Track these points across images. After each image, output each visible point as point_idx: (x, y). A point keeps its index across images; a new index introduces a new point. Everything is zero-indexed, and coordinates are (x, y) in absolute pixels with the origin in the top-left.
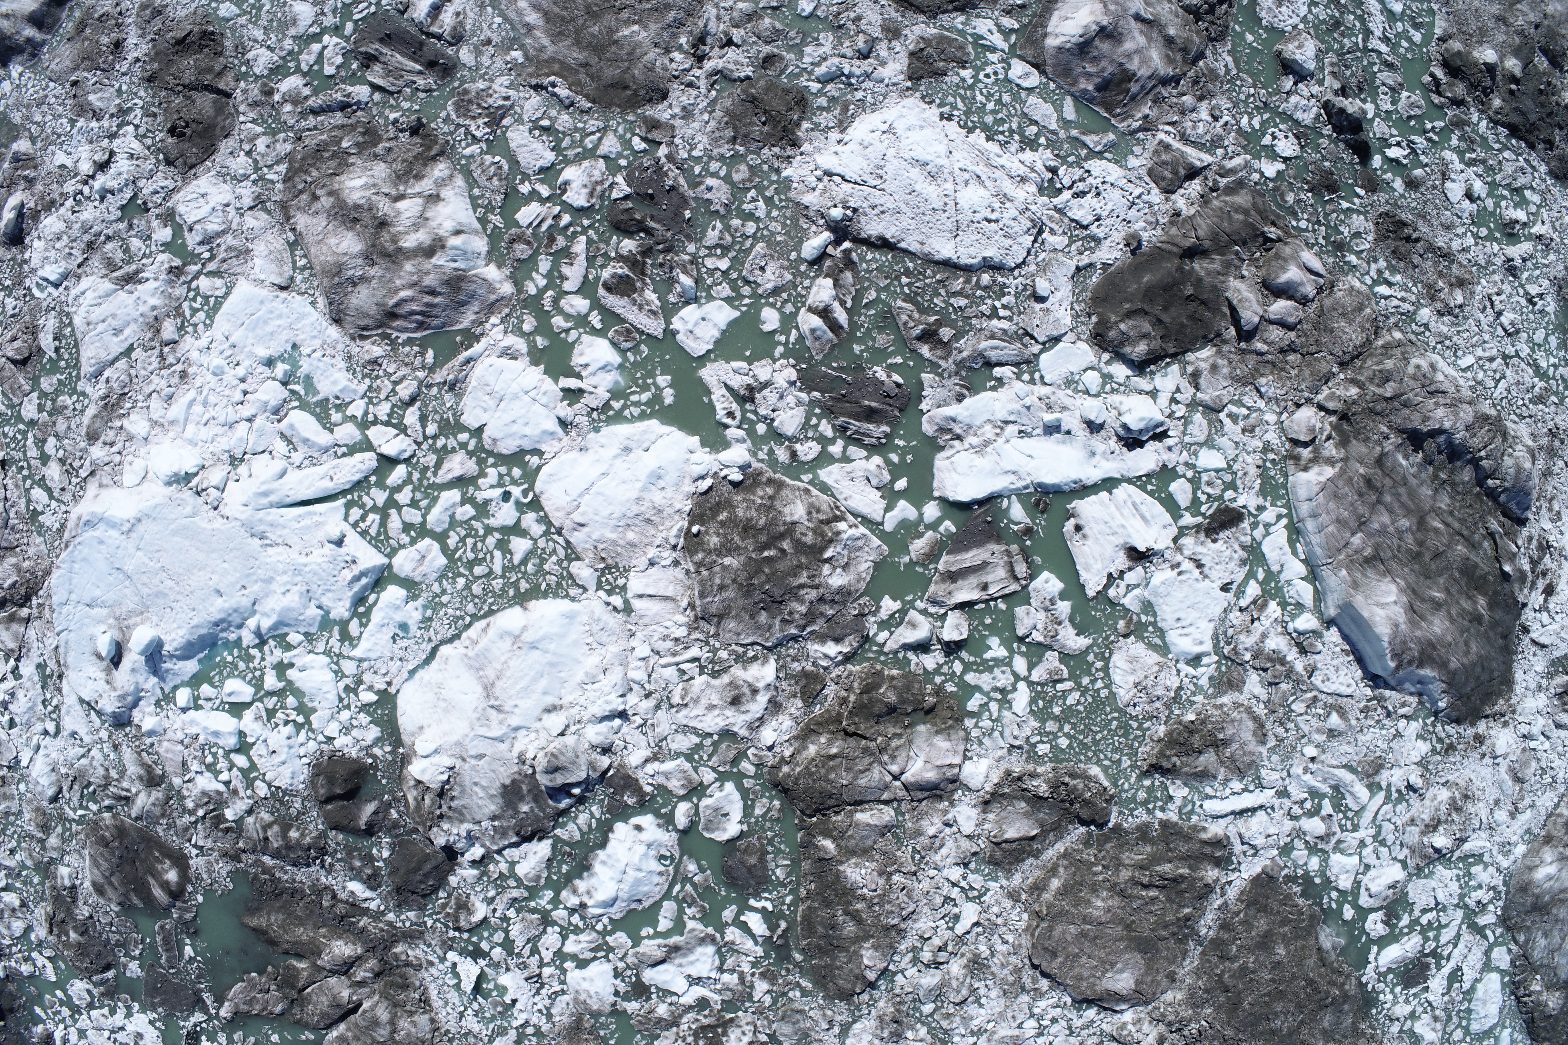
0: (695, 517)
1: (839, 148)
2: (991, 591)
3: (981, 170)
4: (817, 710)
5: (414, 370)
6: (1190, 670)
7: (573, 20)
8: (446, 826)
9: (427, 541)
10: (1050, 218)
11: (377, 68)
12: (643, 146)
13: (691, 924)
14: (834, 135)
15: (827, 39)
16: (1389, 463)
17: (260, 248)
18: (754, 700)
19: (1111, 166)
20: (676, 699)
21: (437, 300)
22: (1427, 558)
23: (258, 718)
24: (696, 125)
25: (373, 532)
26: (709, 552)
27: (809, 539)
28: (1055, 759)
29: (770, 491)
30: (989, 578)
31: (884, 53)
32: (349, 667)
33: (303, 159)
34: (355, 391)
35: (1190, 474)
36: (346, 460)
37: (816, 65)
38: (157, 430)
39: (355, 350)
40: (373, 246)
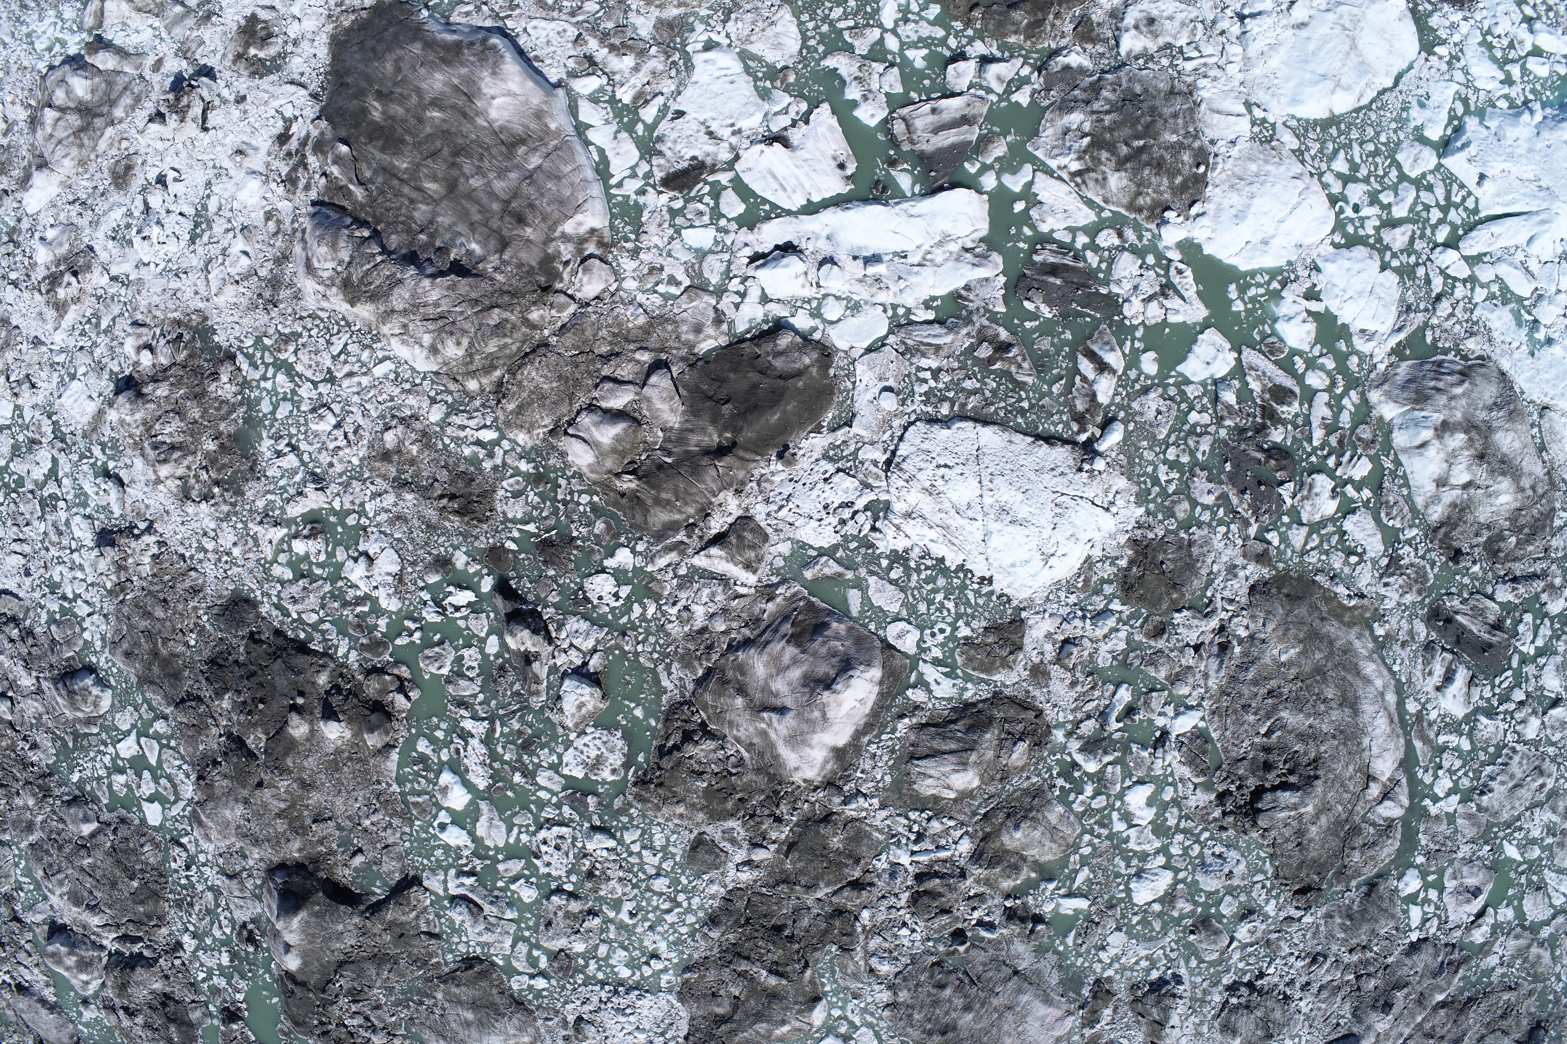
0: (1202, 181)
2: (927, 107)
3: (956, 521)
4: (1078, 11)
5: (1439, 326)
6: (715, 37)
7: (1336, 667)
9: (1413, 175)
10: (877, 477)
11: (1492, 618)
14: (1096, 553)
15: (1104, 660)
16: (493, 243)
18: (1136, 21)
19: (809, 540)
20: (1200, 26)
21: (1432, 384)
22: (446, 151)
24: (1225, 559)
25: (1455, 187)
26: (1189, 148)
27: (1104, 155)
29: (1141, 201)
30: (931, 118)
31: (1048, 647)
33: (1544, 529)
34: (1483, 310)
35: (723, 222)
36: (1483, 250)
37: (1114, 630)
39: (1487, 348)
40: (1486, 437)
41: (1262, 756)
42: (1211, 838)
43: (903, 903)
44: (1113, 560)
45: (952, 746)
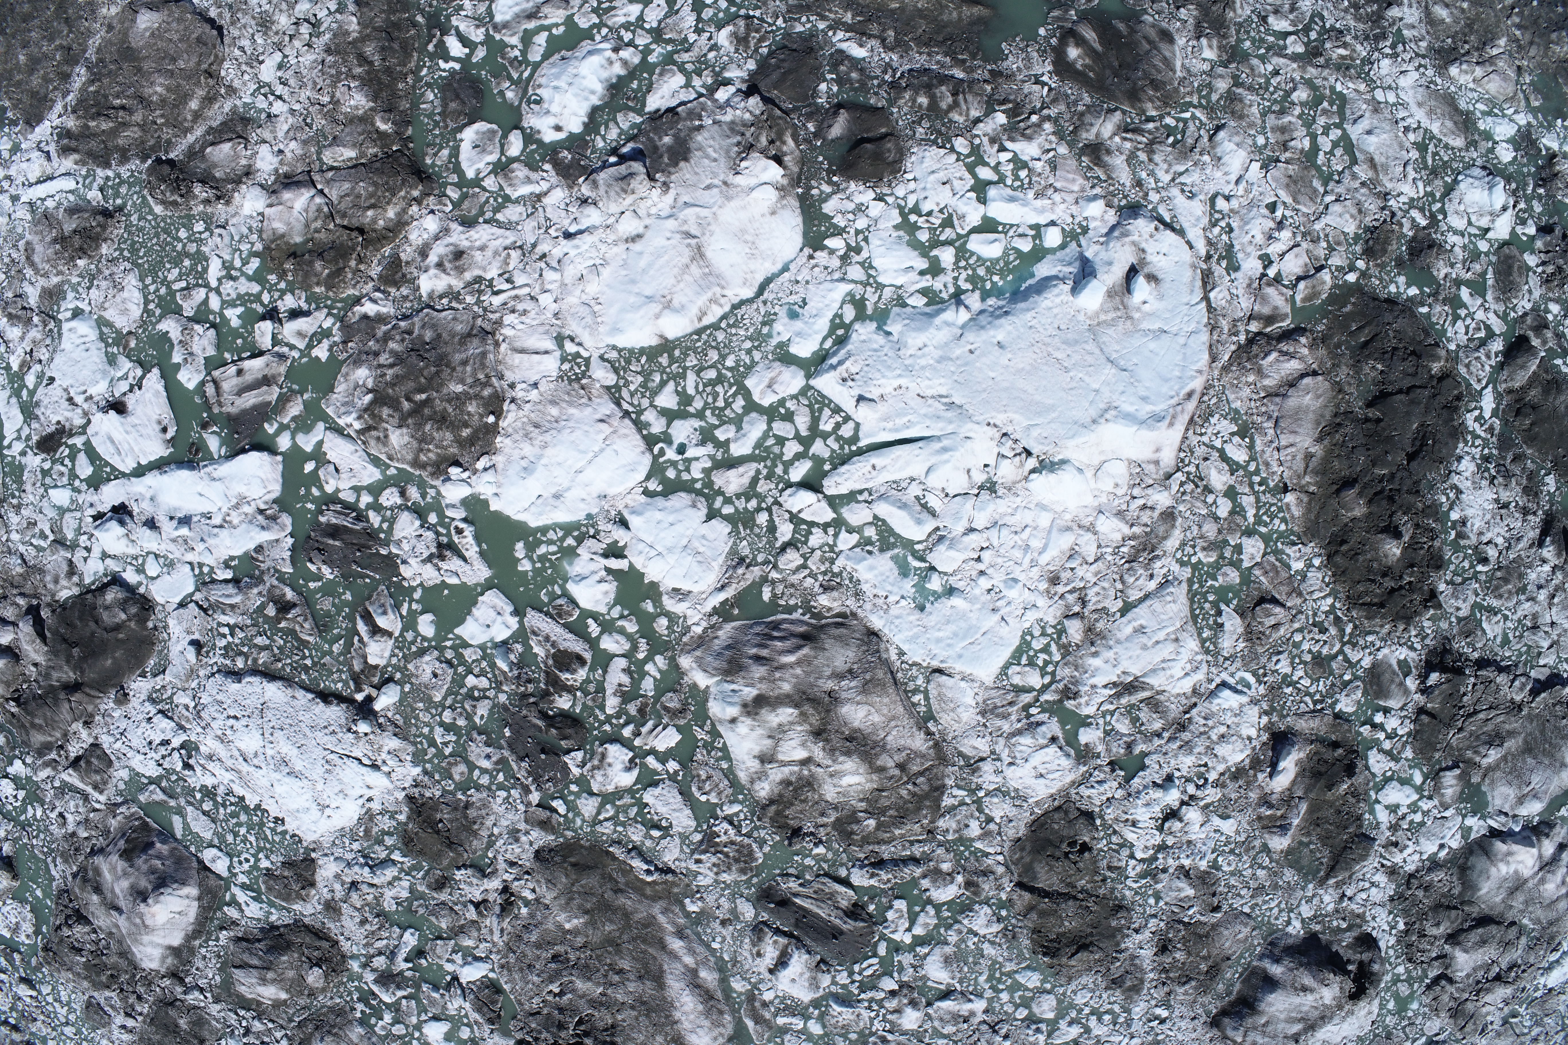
0: (494, 430)
1: (368, 793)
2: (233, 369)
3: (244, 768)
4: (387, 251)
5: (783, 580)
6: (80, 305)
7: (634, 939)
8: (747, 116)
9: (766, 402)
10: (188, 721)
11: (844, 904)
12: (555, 804)
13: (514, 40)
14: (376, 806)
15: (389, 905)
17: (969, 715)
18: (441, 257)
19: (140, 769)
20: (515, 255)
23: (962, 217)
24: (505, 823)
25: (827, 412)
26: (477, 396)
27: (385, 412)
28: (190, 217)
31: (337, 887)
32: (856, 272)
33: (920, 810)
34: (848, 558)
35: (77, 483)
36: (858, 487)
37: (397, 879)
38: (1086, 522)
39: (851, 602)
40: (828, 711)
41: (557, 1016)
44: (392, 815)
45: (255, 962)
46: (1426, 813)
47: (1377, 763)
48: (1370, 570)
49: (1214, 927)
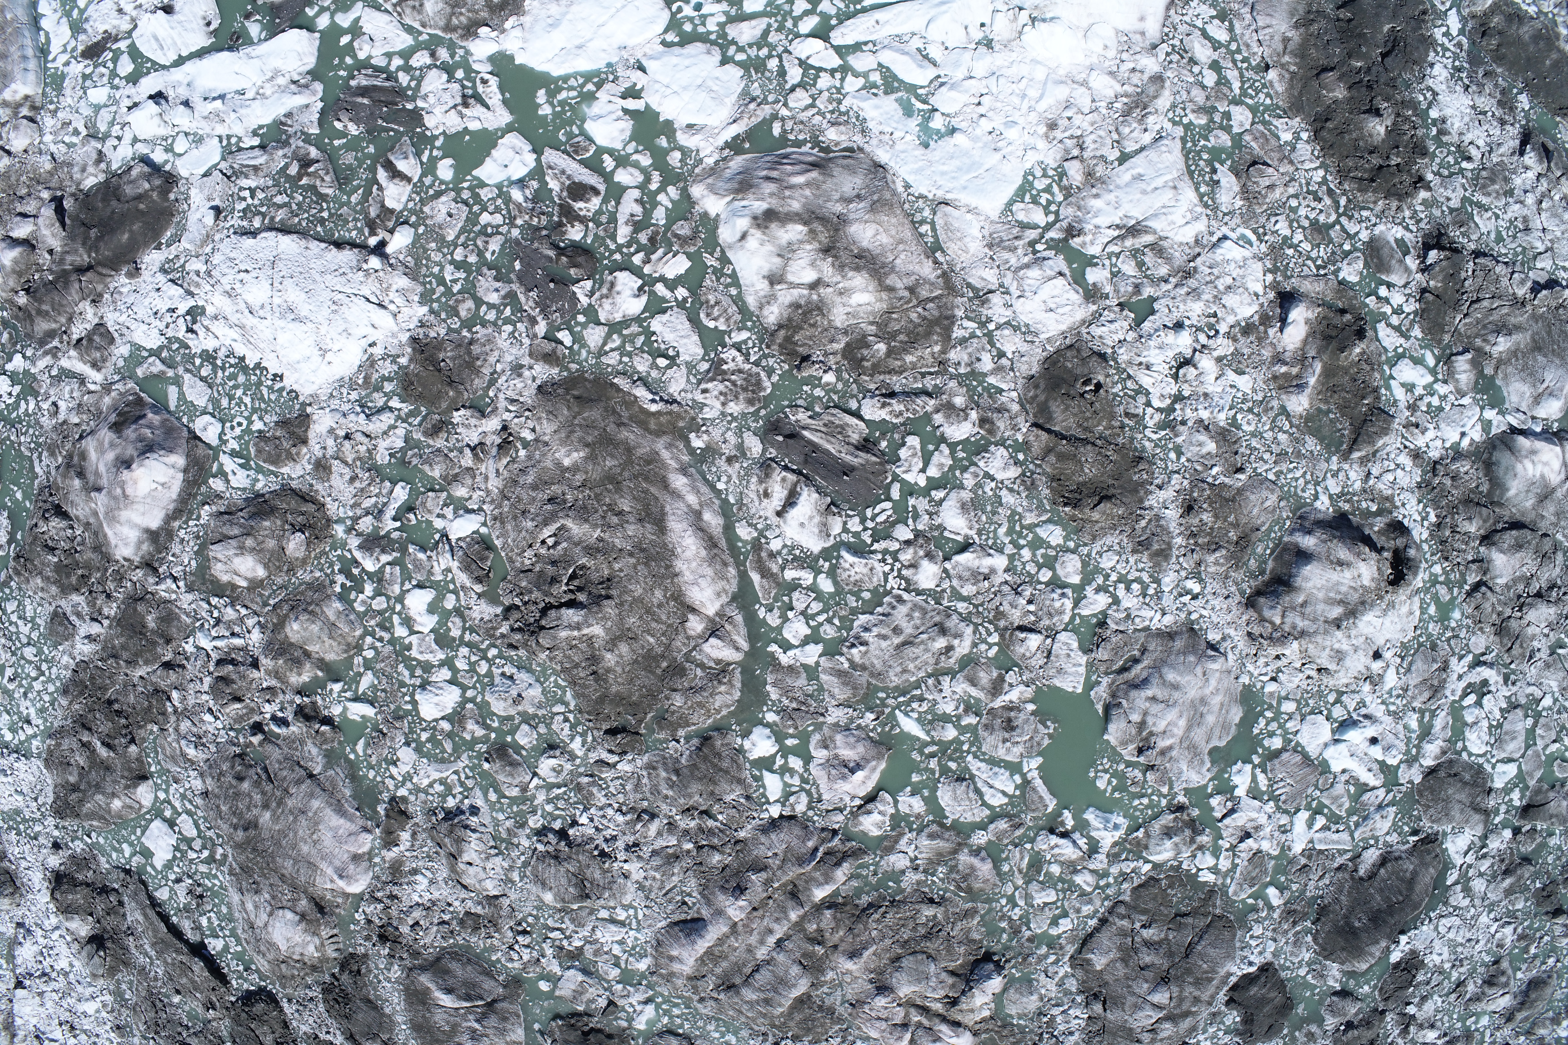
1: (372, 335)
3: (249, 321)
5: (793, 118)
7: (636, 477)
10: (198, 285)
11: (855, 437)
12: (560, 335)
14: (378, 351)
15: (382, 457)
17: (976, 246)
19: (143, 342)
21: (763, 173)
24: (508, 358)
29: (456, 21)
31: (330, 442)
33: (928, 334)
34: (855, 98)
35: (116, 81)
36: (863, 39)
37: (393, 427)
38: (1080, 78)
39: (858, 139)
40: (837, 230)
41: (550, 570)
42: (500, 656)
43: (206, 687)
44: (394, 359)
45: (236, 531)
46: (1443, 398)
47: (1388, 338)
48: (1357, 148)
49: (1240, 491)
